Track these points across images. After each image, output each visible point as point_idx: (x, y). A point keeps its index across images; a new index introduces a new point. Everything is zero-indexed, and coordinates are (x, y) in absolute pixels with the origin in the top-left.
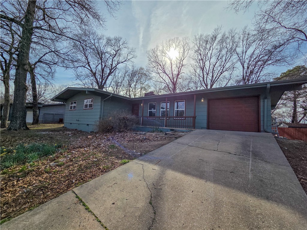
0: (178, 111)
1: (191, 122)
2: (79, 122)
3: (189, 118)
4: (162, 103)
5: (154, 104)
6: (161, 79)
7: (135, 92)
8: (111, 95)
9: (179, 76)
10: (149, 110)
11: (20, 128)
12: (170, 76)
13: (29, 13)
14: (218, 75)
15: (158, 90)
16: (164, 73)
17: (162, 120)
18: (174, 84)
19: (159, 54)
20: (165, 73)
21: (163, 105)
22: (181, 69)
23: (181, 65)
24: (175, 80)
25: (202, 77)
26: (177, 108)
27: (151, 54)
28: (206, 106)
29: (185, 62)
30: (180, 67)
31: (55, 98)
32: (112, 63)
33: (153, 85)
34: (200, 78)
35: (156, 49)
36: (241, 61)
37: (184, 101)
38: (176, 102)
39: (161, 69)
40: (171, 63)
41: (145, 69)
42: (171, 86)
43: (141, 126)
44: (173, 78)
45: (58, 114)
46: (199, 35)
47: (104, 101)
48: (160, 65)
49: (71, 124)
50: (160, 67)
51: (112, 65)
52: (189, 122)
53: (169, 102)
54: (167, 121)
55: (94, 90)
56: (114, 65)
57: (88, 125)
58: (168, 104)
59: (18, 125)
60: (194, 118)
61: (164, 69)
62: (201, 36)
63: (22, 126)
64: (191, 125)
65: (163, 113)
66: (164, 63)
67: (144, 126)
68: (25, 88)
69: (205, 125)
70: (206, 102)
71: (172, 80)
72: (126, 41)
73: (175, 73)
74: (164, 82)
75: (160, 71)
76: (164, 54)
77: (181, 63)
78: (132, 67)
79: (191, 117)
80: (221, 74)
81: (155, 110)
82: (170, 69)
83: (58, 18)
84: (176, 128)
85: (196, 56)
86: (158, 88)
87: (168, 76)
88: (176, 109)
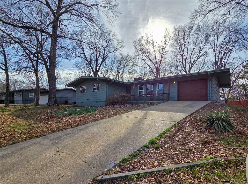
0: (159, 90)
1: (167, 97)
2: (89, 101)
3: (166, 94)
4: (148, 85)
5: (142, 86)
6: (147, 65)
7: (123, 76)
8: (114, 81)
9: (162, 61)
10: (138, 91)
11: (54, 105)
12: (154, 61)
13: (55, 27)
14: (195, 60)
15: (144, 74)
16: (148, 59)
17: (149, 97)
18: (158, 69)
19: (144, 43)
20: (150, 59)
21: (149, 86)
22: (163, 56)
23: (163, 52)
24: (158, 65)
25: (182, 62)
26: (159, 88)
27: (137, 44)
28: (177, 86)
29: (166, 50)
30: (162, 54)
31: (70, 84)
32: (104, 53)
33: (140, 70)
34: (180, 63)
35: (141, 39)
36: (214, 48)
37: (163, 83)
38: (157, 84)
39: (146, 56)
40: (155, 51)
41: (132, 57)
42: (155, 70)
43: (134, 102)
44: (157, 64)
45: (63, 97)
46: (178, 26)
47: (108, 85)
48: (145, 53)
49: (82, 102)
50: (145, 54)
51: (104, 54)
52: (166, 97)
53: (152, 85)
54: (152, 98)
55: (104, 78)
56: (106, 55)
57: (97, 102)
58: (152, 86)
59: (53, 103)
60: (169, 93)
61: (148, 56)
62: (179, 27)
63: (56, 104)
64: (167, 99)
65: (149, 92)
66: (148, 51)
67: (136, 102)
68: (55, 78)
69: (177, 99)
70: (177, 84)
71: (156, 65)
72: (115, 34)
73: (159, 58)
74: (149, 67)
75: (145, 58)
76: (148, 44)
77: (163, 51)
78: (121, 55)
79: (167, 93)
80: (198, 59)
81: (143, 90)
82: (154, 56)
83: (68, 25)
84: (158, 101)
85: (176, 44)
86: (144, 73)
87: (152, 61)
88: (157, 89)
